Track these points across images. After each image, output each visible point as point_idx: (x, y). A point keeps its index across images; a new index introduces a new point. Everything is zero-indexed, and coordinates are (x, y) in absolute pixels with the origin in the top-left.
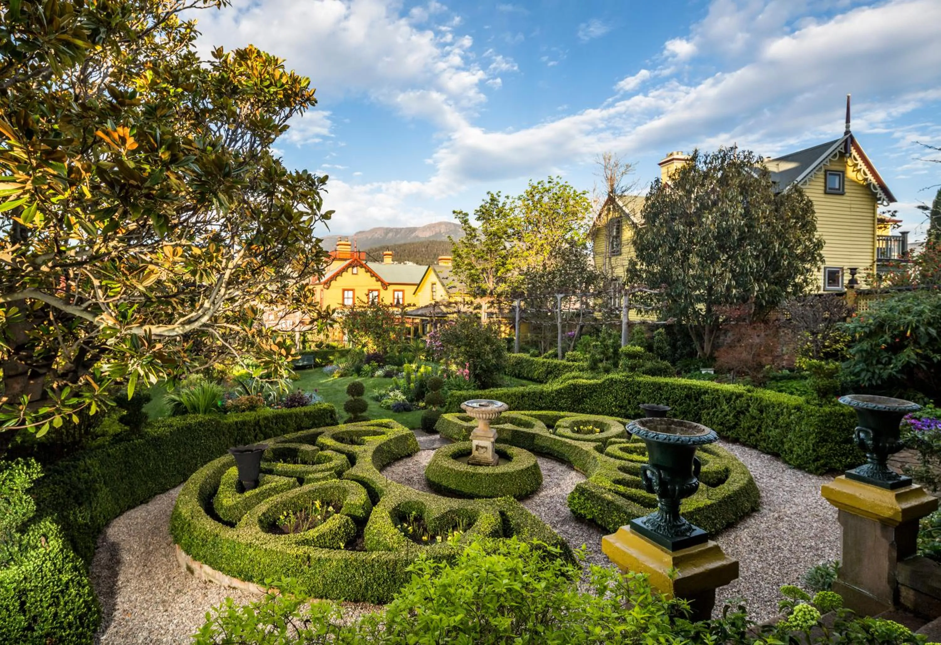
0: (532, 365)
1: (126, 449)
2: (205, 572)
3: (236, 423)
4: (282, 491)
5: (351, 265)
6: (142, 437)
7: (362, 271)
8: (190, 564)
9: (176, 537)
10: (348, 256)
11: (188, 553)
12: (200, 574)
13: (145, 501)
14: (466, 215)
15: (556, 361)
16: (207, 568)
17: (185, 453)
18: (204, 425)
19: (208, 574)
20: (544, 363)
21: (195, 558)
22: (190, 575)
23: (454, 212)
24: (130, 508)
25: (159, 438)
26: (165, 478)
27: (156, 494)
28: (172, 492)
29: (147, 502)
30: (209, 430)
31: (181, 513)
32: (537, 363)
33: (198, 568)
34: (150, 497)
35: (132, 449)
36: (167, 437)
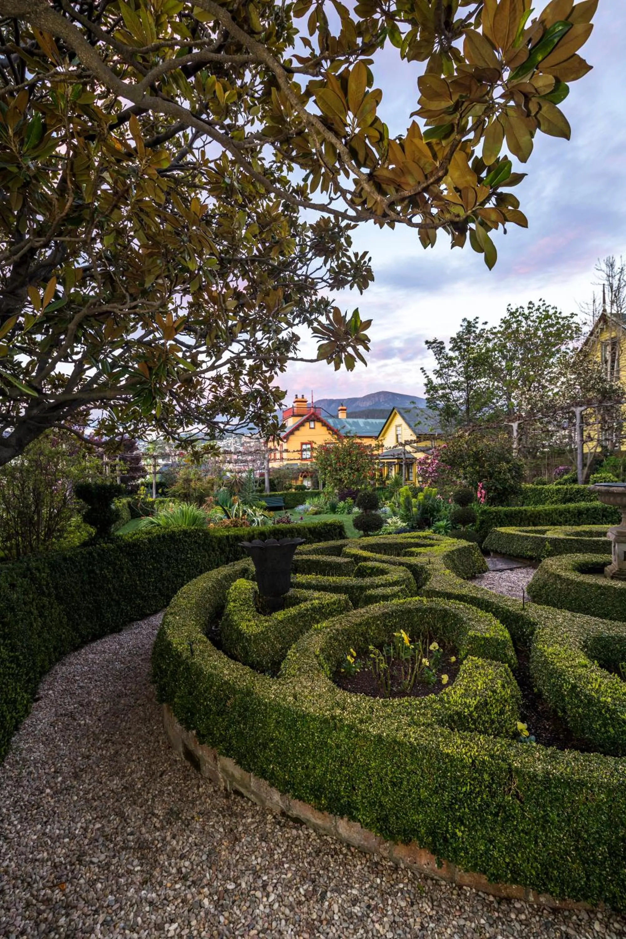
0: (541, 493)
1: (90, 553)
2: (224, 770)
3: (227, 537)
4: (331, 614)
5: (308, 420)
6: (112, 541)
7: (318, 425)
8: (192, 747)
9: (162, 689)
10: (306, 412)
11: (188, 724)
12: (214, 773)
13: (116, 629)
14: (442, 343)
15: (576, 486)
16: (229, 763)
17: (168, 569)
18: (190, 536)
19: (232, 777)
20: (558, 491)
21: (201, 737)
22: (192, 772)
23: (427, 342)
24: (96, 637)
25: (135, 545)
26: (143, 598)
27: (132, 620)
28: (152, 618)
29: (120, 631)
30: (196, 542)
31: (170, 644)
32: (548, 491)
33: (210, 760)
34: (125, 624)
35: (99, 555)
36: (144, 544)
